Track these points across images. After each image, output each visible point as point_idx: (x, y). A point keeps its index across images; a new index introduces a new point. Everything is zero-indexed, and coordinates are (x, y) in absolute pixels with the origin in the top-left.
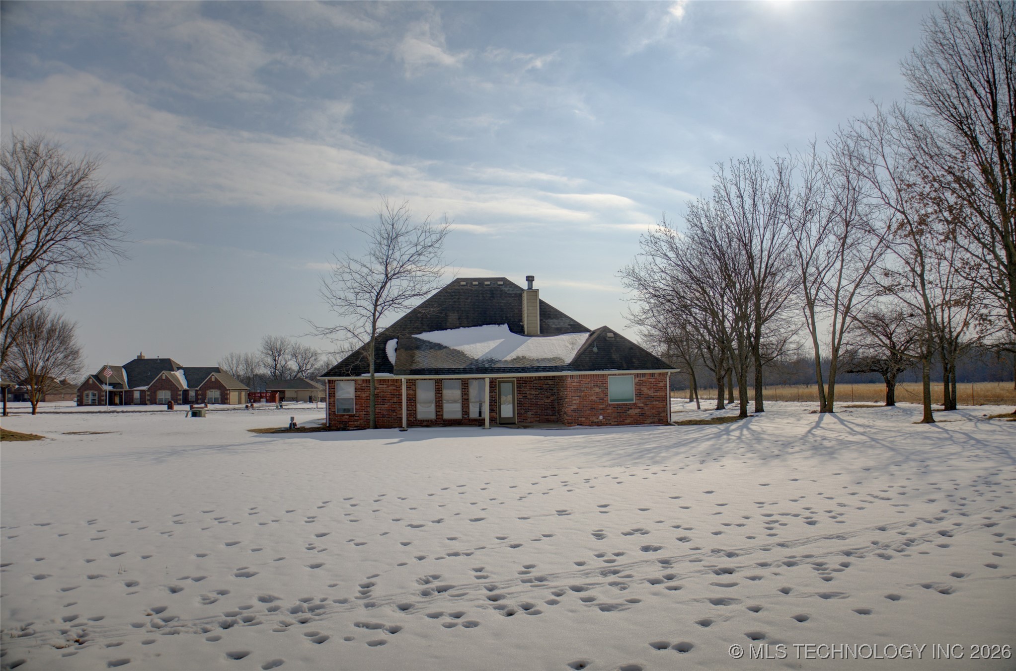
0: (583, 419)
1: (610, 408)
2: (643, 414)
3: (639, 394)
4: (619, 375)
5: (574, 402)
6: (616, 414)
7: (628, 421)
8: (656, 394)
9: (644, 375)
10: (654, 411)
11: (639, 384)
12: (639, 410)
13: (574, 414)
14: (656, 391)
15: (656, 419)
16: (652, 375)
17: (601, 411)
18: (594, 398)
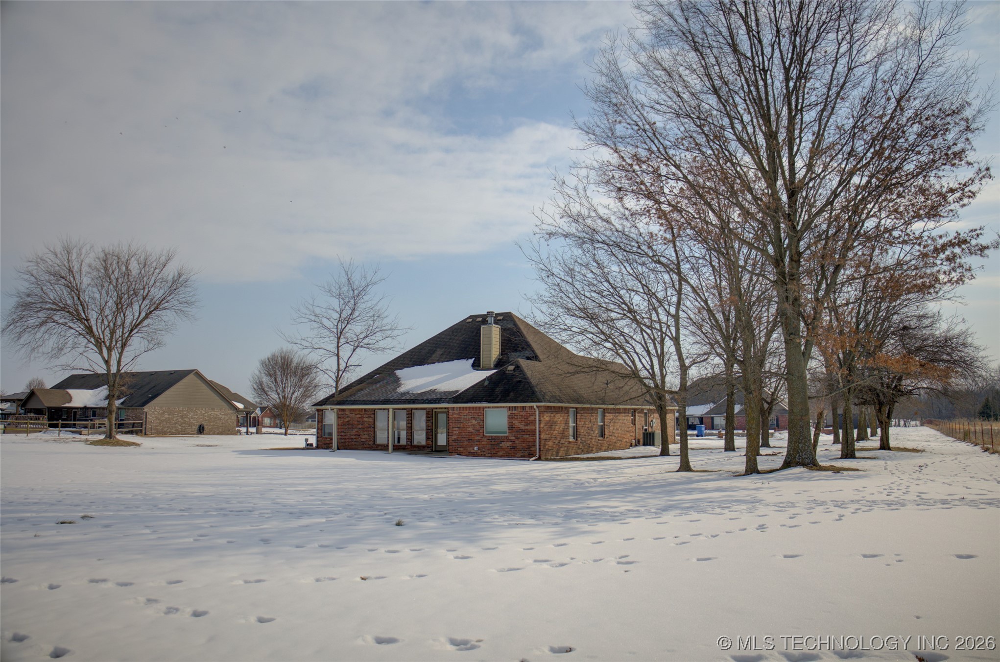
0: (462, 449)
1: (485, 440)
2: (514, 448)
3: (511, 427)
4: (493, 407)
5: (455, 432)
6: (490, 447)
7: (501, 454)
8: (526, 428)
9: (516, 408)
10: (524, 445)
11: (511, 417)
12: (510, 443)
13: (454, 444)
14: (527, 425)
15: (526, 453)
16: (524, 408)
17: (477, 443)
18: (471, 429)
